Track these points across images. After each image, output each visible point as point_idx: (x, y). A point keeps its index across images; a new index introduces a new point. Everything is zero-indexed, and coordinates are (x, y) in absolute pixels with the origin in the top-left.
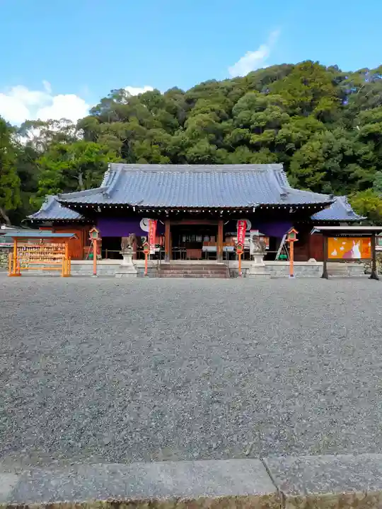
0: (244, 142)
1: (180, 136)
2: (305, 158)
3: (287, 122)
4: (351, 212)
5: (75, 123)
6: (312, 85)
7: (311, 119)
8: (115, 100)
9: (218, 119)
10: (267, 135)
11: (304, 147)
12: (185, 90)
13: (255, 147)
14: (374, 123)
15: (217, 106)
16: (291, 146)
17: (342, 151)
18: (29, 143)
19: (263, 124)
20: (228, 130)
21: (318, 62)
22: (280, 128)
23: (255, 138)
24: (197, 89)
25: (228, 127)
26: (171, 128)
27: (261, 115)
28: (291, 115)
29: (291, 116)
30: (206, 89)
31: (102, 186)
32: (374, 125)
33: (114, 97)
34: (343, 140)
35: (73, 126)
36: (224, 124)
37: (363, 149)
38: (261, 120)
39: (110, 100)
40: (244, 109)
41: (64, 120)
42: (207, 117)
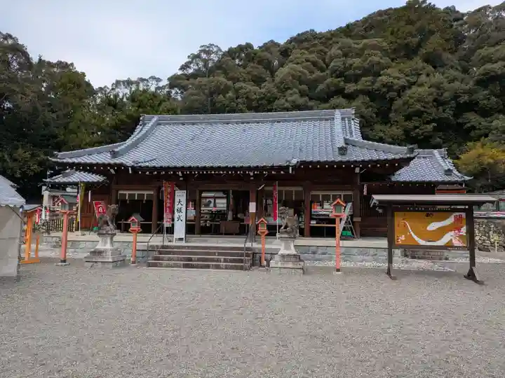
0: (340, 92)
3: (388, 67)
4: (449, 170)
6: (418, 24)
7: (418, 62)
10: (365, 83)
12: (282, 43)
13: (351, 97)
14: (496, 62)
17: (456, 97)
19: (358, 72)
20: (321, 80)
22: (379, 75)
23: (350, 88)
24: (293, 40)
25: (321, 77)
26: (258, 81)
27: (357, 61)
29: (393, 60)
30: (302, 40)
32: (495, 65)
34: (457, 84)
36: (318, 73)
37: (482, 94)
38: (358, 68)
39: (198, 56)
40: (337, 56)
41: (153, 78)
42: (299, 67)
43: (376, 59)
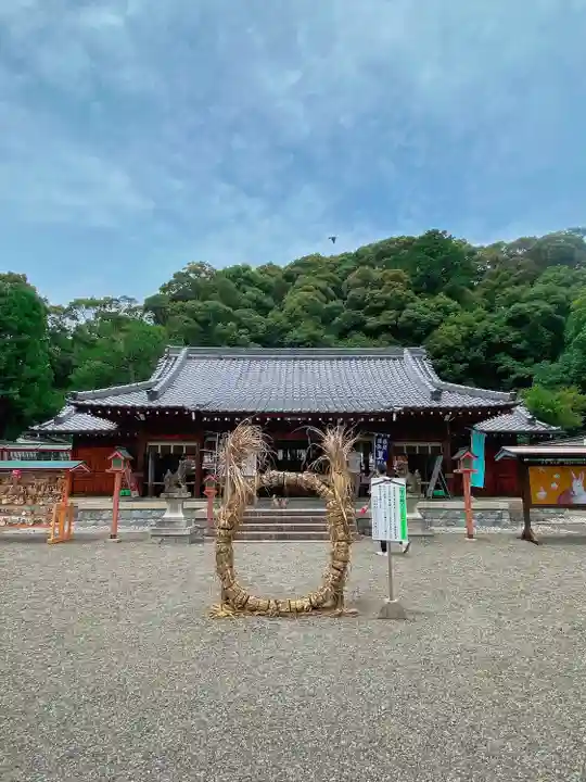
0: (359, 326)
1: (276, 317)
2: (438, 345)
3: (413, 301)
4: (533, 420)
5: (141, 303)
7: (442, 298)
8: (191, 275)
9: (324, 298)
10: (387, 317)
11: (435, 332)
12: (282, 267)
13: (373, 334)
14: (525, 302)
15: (322, 284)
16: (418, 330)
17: (487, 336)
18: (78, 328)
19: (379, 304)
20: (337, 311)
21: (444, 232)
22: (404, 308)
23: (372, 322)
24: (297, 264)
25: (337, 308)
26: (263, 309)
27: (377, 293)
28: (416, 293)
30: (308, 265)
31: (152, 380)
32: (525, 305)
33: (190, 270)
34: (485, 323)
35: (140, 308)
36: (332, 304)
38: (380, 300)
39: (187, 275)
40: (356, 286)
41: (126, 298)
42: (311, 295)
43: (399, 292)
